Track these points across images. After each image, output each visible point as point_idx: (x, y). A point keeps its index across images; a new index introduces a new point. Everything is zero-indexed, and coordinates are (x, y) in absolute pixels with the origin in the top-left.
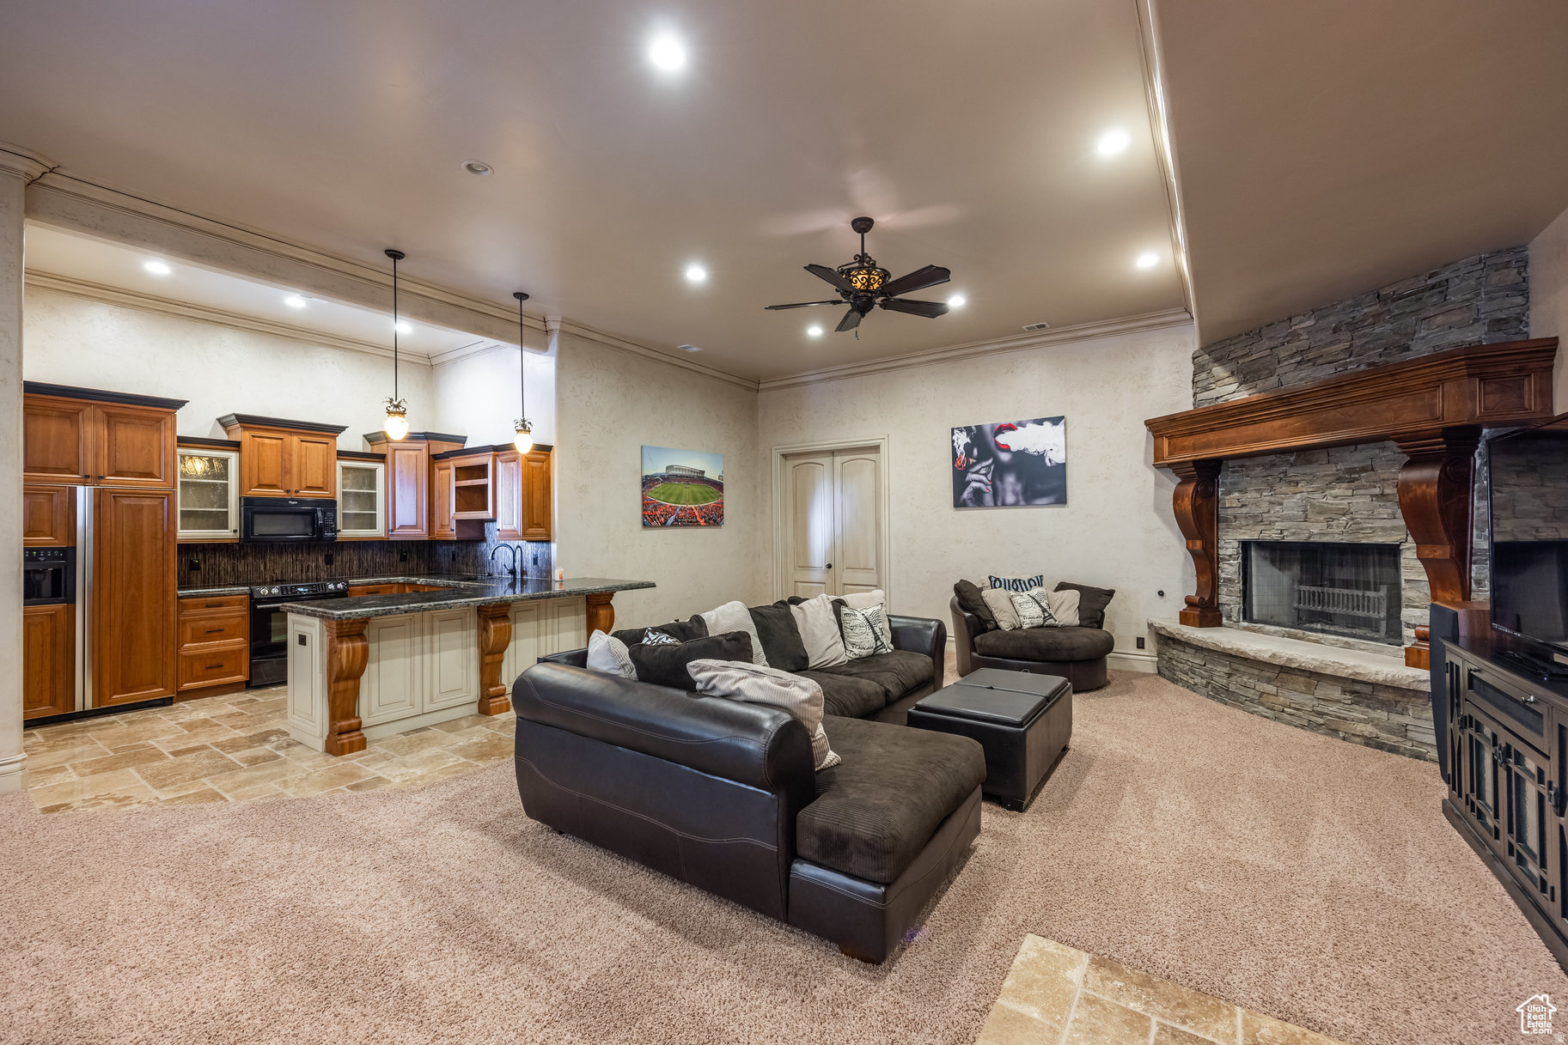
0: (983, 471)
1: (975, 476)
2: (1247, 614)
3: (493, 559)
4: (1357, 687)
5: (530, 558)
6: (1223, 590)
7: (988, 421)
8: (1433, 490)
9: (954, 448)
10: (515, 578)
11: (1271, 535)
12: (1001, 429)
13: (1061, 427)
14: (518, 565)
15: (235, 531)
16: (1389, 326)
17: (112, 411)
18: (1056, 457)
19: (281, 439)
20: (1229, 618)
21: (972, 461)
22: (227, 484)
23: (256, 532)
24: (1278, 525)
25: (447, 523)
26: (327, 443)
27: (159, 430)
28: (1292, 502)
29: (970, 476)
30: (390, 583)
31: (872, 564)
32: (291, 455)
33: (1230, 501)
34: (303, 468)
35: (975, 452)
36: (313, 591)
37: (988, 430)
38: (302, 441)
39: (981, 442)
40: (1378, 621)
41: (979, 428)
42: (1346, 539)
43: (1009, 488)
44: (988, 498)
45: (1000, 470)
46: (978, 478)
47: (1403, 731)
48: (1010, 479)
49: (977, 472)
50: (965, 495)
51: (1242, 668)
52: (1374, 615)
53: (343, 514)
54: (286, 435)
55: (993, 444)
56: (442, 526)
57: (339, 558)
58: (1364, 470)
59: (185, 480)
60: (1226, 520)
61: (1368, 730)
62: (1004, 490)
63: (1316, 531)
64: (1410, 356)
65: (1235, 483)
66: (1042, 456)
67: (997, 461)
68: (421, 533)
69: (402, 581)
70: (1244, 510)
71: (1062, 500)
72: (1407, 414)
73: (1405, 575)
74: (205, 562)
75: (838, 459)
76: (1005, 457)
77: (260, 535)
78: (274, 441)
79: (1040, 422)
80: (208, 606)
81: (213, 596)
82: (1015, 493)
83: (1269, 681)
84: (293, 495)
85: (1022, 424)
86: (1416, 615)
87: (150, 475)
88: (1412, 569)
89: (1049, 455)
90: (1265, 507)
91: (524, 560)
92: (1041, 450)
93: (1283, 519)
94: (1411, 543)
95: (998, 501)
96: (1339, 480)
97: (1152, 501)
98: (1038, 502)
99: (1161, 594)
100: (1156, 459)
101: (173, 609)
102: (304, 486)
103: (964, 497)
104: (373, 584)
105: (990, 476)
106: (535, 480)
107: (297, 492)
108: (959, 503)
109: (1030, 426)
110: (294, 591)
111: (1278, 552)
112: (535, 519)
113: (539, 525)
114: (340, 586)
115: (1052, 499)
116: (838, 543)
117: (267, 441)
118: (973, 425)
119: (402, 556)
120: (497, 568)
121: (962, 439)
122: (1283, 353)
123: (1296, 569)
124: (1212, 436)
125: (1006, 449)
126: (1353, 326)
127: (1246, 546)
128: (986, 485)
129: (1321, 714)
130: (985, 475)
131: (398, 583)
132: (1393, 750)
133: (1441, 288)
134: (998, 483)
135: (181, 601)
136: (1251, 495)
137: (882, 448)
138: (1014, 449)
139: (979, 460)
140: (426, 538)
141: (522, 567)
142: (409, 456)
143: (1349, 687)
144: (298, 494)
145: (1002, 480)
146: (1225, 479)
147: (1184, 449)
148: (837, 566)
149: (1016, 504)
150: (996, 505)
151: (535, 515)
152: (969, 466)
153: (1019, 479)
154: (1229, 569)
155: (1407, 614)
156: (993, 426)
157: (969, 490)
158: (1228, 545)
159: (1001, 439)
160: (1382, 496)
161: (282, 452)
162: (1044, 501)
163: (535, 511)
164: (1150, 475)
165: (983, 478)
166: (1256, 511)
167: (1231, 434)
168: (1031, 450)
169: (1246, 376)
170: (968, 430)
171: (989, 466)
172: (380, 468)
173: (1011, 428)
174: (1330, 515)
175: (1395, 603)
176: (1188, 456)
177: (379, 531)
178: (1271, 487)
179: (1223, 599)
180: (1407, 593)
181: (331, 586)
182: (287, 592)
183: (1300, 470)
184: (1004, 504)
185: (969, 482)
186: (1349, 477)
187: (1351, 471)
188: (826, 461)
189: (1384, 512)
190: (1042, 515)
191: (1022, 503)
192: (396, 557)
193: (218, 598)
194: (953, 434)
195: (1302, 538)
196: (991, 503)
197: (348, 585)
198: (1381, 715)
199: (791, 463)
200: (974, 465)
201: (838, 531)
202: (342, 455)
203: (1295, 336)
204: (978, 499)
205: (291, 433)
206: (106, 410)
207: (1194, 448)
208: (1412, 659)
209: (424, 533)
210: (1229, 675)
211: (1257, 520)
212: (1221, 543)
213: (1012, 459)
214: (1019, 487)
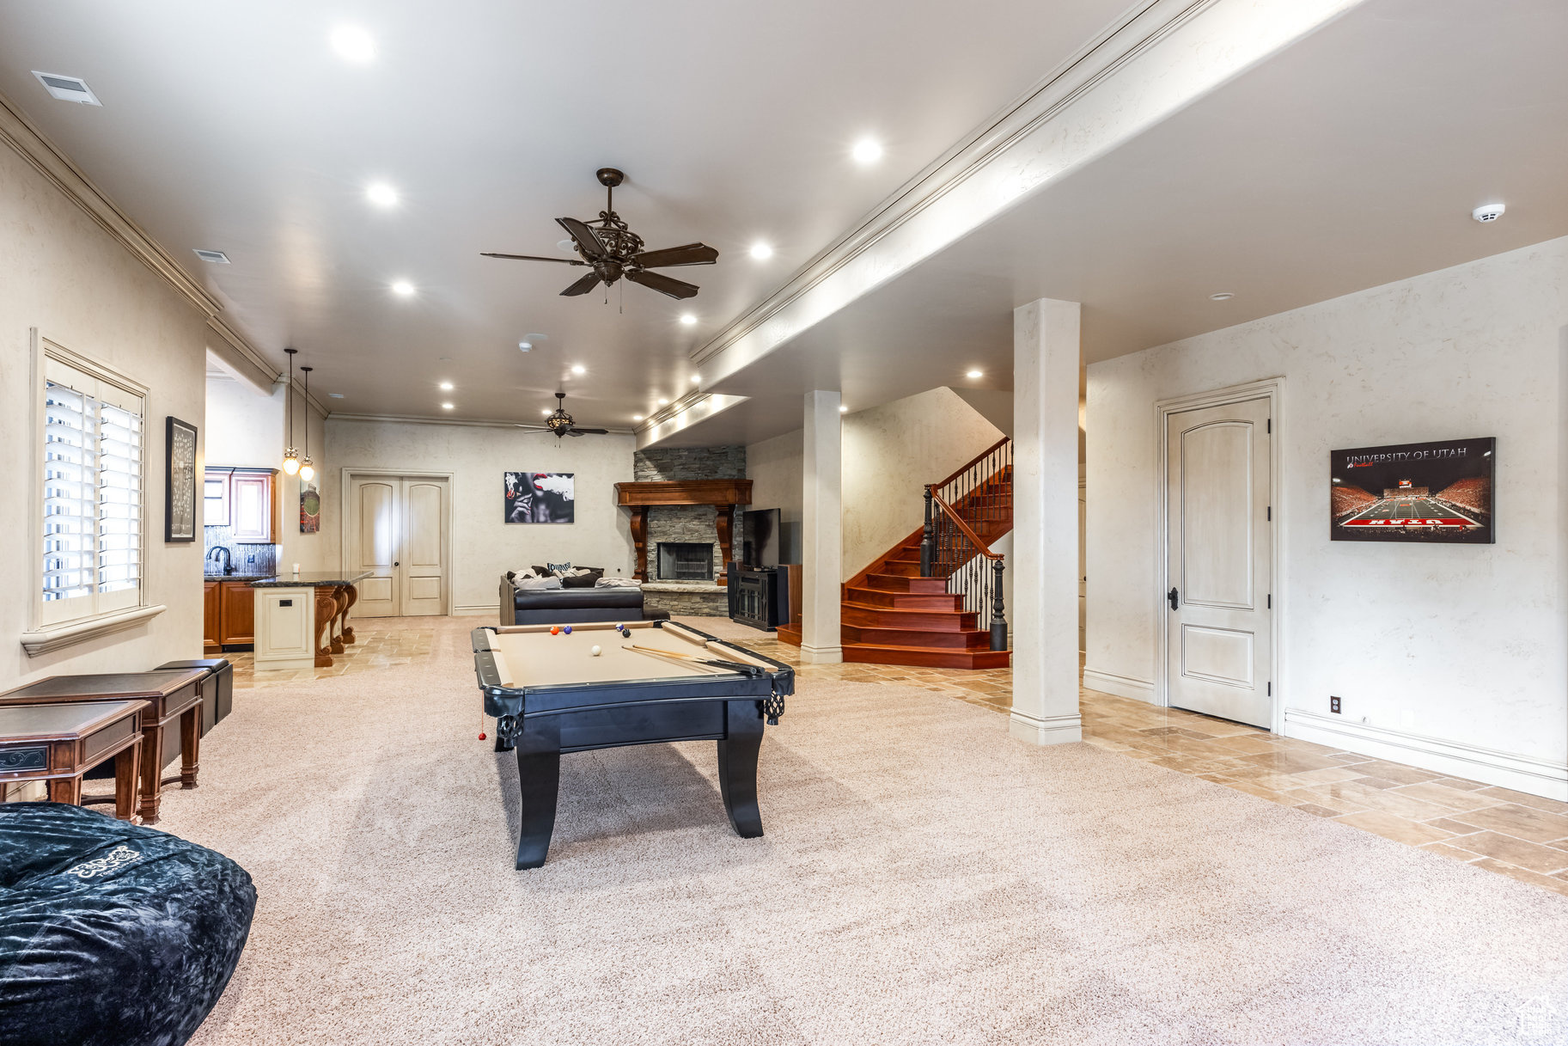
0: (525, 501)
1: (520, 504)
2: (659, 577)
4: (705, 596)
5: (243, 558)
6: (649, 566)
7: (530, 470)
8: (726, 524)
9: (506, 485)
11: (671, 540)
12: (537, 477)
13: (572, 479)
16: (712, 463)
18: (569, 496)
20: (652, 579)
21: (518, 494)
24: (673, 536)
28: (679, 525)
29: (517, 504)
31: (437, 561)
33: (653, 525)
35: (521, 488)
37: (529, 476)
39: (524, 483)
40: (704, 574)
41: (523, 474)
42: (697, 542)
43: (541, 512)
44: (528, 517)
45: (536, 501)
46: (522, 505)
47: (716, 608)
48: (542, 507)
49: (522, 501)
50: (513, 515)
51: (664, 597)
52: (703, 571)
55: (532, 485)
58: (703, 515)
60: (651, 533)
61: (706, 610)
62: (538, 513)
63: (688, 539)
64: (717, 476)
65: (655, 517)
66: (561, 495)
67: (534, 496)
70: (659, 529)
71: (571, 520)
72: (718, 497)
73: (715, 554)
75: (407, 484)
76: (539, 493)
79: (560, 475)
82: (545, 515)
83: (675, 600)
85: (550, 475)
86: (719, 569)
88: (717, 551)
89: (565, 495)
90: (668, 528)
92: (561, 492)
93: (675, 533)
94: (718, 542)
95: (535, 519)
96: (696, 518)
97: (615, 523)
98: (559, 521)
99: (619, 570)
100: (619, 502)
103: (512, 515)
105: (530, 505)
108: (508, 520)
109: (554, 476)
111: (670, 547)
115: (566, 519)
116: (406, 546)
118: (520, 471)
121: (512, 480)
122: (676, 463)
123: (675, 555)
124: (651, 495)
125: (540, 489)
126: (701, 459)
127: (659, 544)
128: (527, 509)
129: (693, 609)
130: (527, 503)
132: (714, 616)
133: (725, 453)
134: (535, 509)
136: (662, 522)
137: (451, 479)
138: (545, 489)
139: (523, 494)
143: (701, 595)
145: (537, 507)
146: (651, 514)
147: (637, 499)
148: (404, 564)
149: (545, 522)
150: (533, 522)
152: (516, 498)
153: (547, 507)
154: (652, 556)
155: (716, 568)
156: (532, 474)
157: (516, 512)
158: (652, 545)
159: (537, 482)
160: (709, 526)
162: (562, 520)
164: (615, 510)
165: (525, 505)
166: (665, 530)
167: (659, 495)
168: (555, 491)
169: (661, 469)
170: (517, 475)
171: (529, 498)
173: (544, 476)
174: (692, 531)
175: (711, 565)
176: (640, 503)
178: (671, 519)
179: (649, 570)
180: (716, 561)
183: (682, 513)
184: (538, 522)
185: (516, 507)
186: (698, 517)
187: (699, 515)
188: (395, 484)
189: (710, 532)
190: (560, 529)
191: (549, 521)
194: (506, 476)
195: (682, 541)
196: (530, 521)
198: (711, 604)
199: (358, 482)
200: (520, 497)
201: (406, 537)
203: (680, 457)
204: (522, 518)
207: (642, 499)
208: (720, 583)
210: (658, 601)
211: (665, 533)
212: (649, 544)
213: (543, 495)
214: (547, 512)
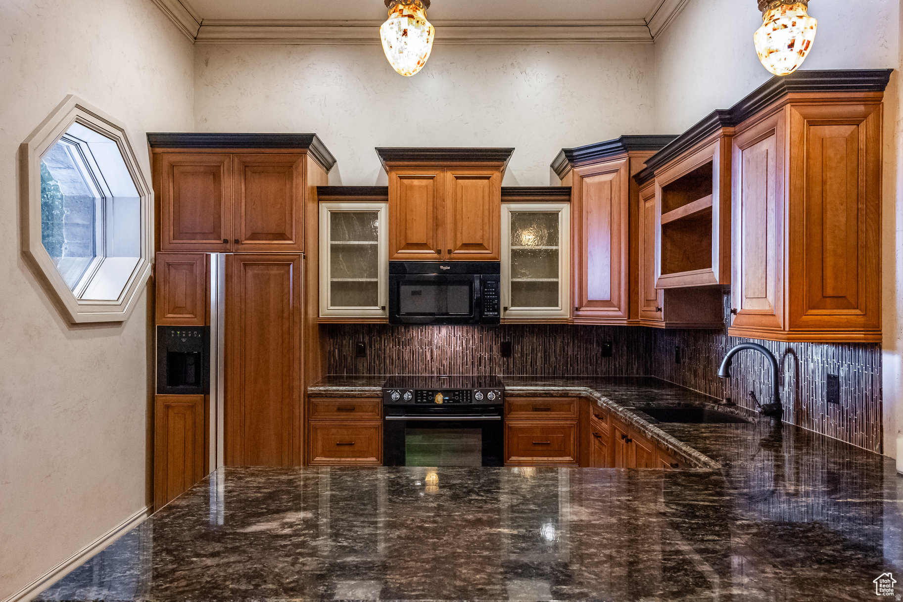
3: (727, 374)
5: (820, 381)
10: (779, 426)
14: (786, 392)
15: (383, 308)
17: (248, 159)
19: (432, 178)
22: (377, 245)
23: (403, 310)
25: (653, 297)
26: (488, 178)
27: (291, 177)
30: (565, 395)
32: (444, 201)
34: (458, 216)
36: (454, 401)
38: (457, 178)
53: (513, 283)
54: (437, 172)
56: (648, 301)
57: (518, 348)
59: (336, 243)
68: (616, 316)
69: (584, 394)
74: (371, 347)
77: (408, 314)
78: (424, 182)
80: (340, 409)
81: (342, 396)
84: (446, 257)
87: (281, 236)
91: (803, 384)
101: (299, 411)
102: (459, 244)
104: (540, 395)
106: (830, 174)
107: (450, 252)
110: (430, 398)
112: (830, 282)
113: (840, 301)
114: (491, 395)
117: (416, 182)
119: (604, 347)
120: (745, 389)
131: (579, 397)
135: (313, 400)
140: (624, 323)
141: (798, 402)
142: (601, 184)
144: (453, 255)
151: (829, 272)
161: (434, 197)
163: (829, 261)
172: (564, 210)
177: (561, 311)
181: (479, 396)
182: (422, 399)
192: (596, 350)
193: (349, 400)
197: (504, 395)
202: (510, 194)
205: (443, 168)
206: (244, 159)
209: (620, 313)
